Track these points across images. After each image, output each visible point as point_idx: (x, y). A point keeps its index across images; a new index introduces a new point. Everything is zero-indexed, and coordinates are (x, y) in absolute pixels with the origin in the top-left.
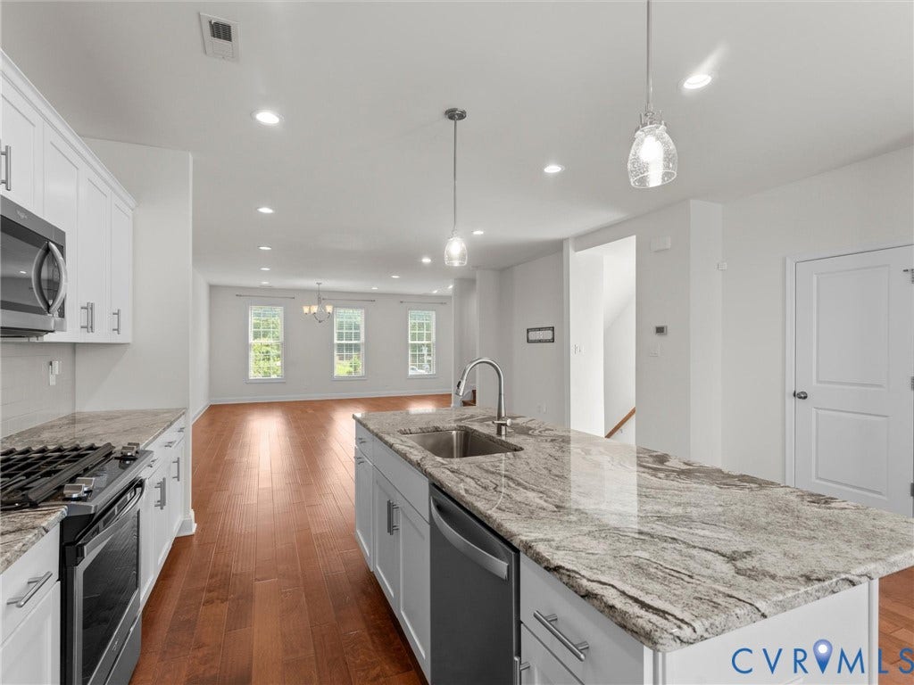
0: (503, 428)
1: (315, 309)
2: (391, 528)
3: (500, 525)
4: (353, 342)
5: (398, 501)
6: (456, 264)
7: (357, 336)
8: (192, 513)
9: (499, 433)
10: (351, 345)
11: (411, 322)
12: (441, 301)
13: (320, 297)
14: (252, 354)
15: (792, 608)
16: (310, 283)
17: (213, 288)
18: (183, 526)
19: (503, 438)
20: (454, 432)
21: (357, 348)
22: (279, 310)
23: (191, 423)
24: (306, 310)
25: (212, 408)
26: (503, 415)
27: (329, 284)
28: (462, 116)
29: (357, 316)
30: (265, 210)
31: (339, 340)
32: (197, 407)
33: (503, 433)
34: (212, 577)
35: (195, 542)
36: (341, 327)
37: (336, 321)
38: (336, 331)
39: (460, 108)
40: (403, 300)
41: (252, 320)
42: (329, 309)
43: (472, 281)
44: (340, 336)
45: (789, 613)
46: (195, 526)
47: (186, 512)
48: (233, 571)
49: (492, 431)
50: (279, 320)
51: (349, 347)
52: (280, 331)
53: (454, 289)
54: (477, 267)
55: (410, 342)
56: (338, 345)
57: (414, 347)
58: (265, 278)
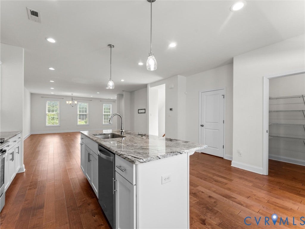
0: (122, 132)
1: (70, 102)
2: (89, 160)
3: (111, 149)
4: (84, 113)
6: (111, 88)
7: (86, 111)
8: (24, 166)
9: (121, 134)
10: (83, 114)
11: (104, 107)
12: (114, 101)
13: (73, 98)
14: (47, 117)
15: (166, 157)
16: (69, 94)
17: (32, 94)
18: (20, 169)
19: (122, 135)
20: (110, 135)
21: (86, 115)
22: (59, 102)
23: (23, 140)
24: (67, 102)
25: (32, 135)
26: (122, 129)
27: (75, 94)
28: (113, 47)
29: (86, 105)
30: (52, 69)
31: (79, 113)
32: (26, 135)
33: (122, 134)
35: (25, 174)
36: (80, 108)
37: (78, 106)
38: (78, 110)
40: (101, 100)
41: (47, 106)
42: (76, 102)
43: (123, 95)
44: (80, 112)
45: (166, 158)
46: (24, 170)
47: (21, 165)
48: (39, 180)
50: (58, 107)
51: (83, 115)
52: (58, 111)
53: (117, 97)
54: (124, 91)
55: (104, 114)
56: (79, 114)
57: (105, 115)
58: (52, 91)
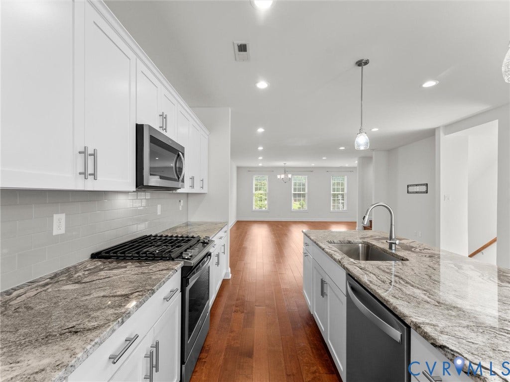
0: (393, 245)
1: (283, 176)
2: (323, 294)
3: (395, 308)
4: (301, 192)
5: (327, 279)
6: (362, 148)
7: (304, 190)
8: (229, 269)
9: (391, 248)
10: (300, 194)
11: (332, 182)
12: (350, 170)
13: (286, 170)
14: (254, 198)
16: (281, 164)
17: (238, 168)
18: (226, 274)
19: (393, 251)
20: (360, 245)
21: (304, 196)
22: (266, 177)
23: (230, 228)
24: (279, 177)
25: (238, 222)
26: (393, 237)
27: (290, 163)
28: (366, 63)
29: (303, 179)
30: (260, 130)
31: (294, 191)
32: (232, 222)
33: (393, 248)
34: (237, 300)
35: (230, 282)
36: (295, 185)
37: (293, 182)
38: (293, 187)
39: (365, 58)
40: (328, 170)
41: (254, 182)
42: (290, 176)
43: (371, 158)
44: (295, 189)
46: (230, 275)
47: (227, 269)
48: (246, 299)
49: (386, 247)
50: (266, 182)
51: (299, 195)
52: (267, 187)
53: (359, 163)
54: (373, 150)
55: (332, 193)
56: (294, 194)
57: (334, 195)
58: (260, 162)
